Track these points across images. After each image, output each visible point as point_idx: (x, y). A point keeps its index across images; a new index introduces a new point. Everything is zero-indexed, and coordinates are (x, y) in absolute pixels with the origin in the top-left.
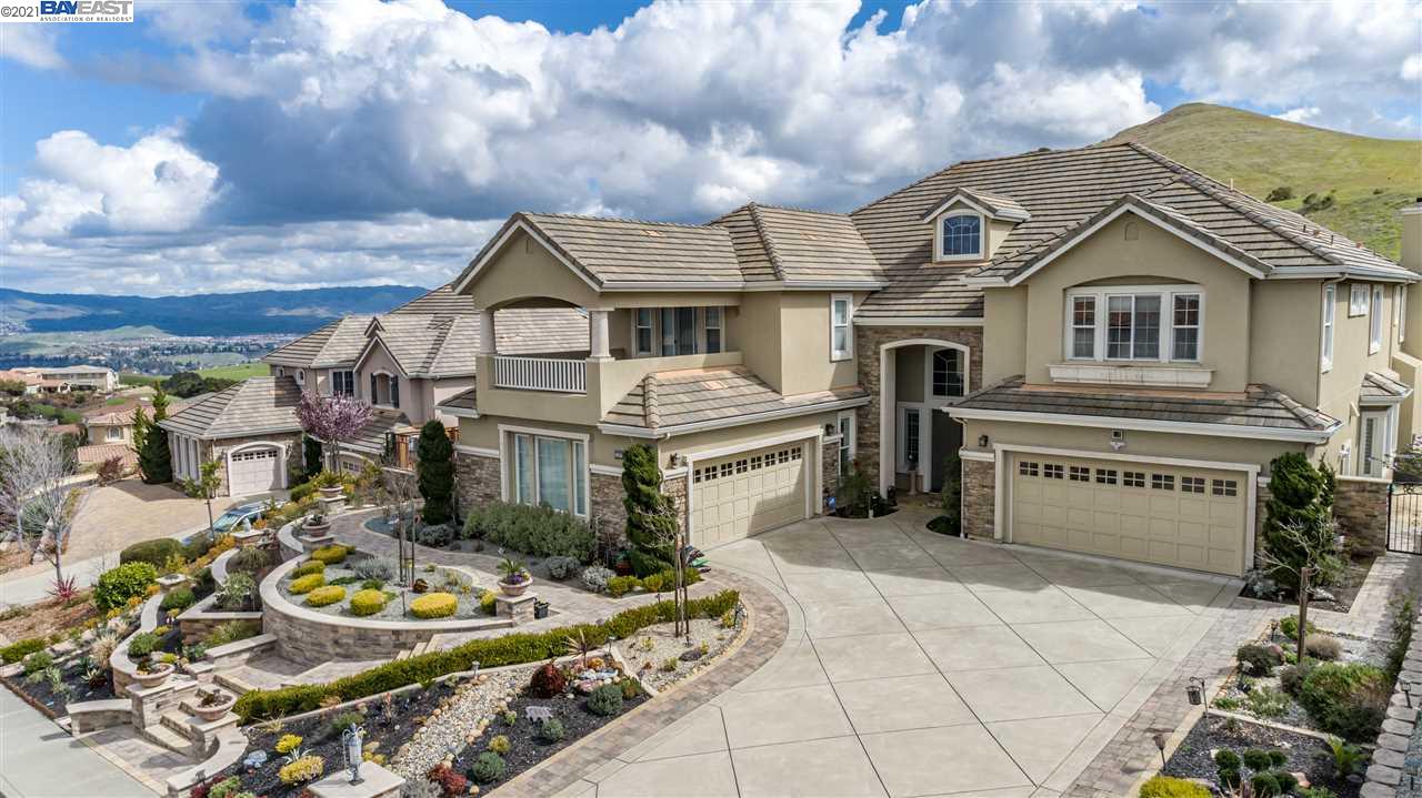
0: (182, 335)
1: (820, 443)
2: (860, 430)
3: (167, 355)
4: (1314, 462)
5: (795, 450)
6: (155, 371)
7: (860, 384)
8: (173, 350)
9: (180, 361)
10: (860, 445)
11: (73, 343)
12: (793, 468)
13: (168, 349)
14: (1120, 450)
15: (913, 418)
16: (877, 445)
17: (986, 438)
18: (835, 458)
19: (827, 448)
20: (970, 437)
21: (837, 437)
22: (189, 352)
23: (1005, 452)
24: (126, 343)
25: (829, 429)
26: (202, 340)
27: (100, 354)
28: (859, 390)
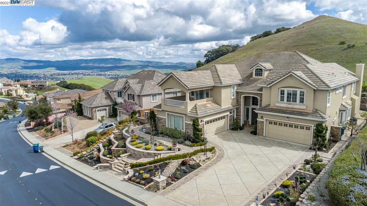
0: (60, 71)
1: (229, 116)
2: (237, 112)
3: (57, 76)
4: (324, 125)
5: (224, 117)
6: (54, 80)
7: (237, 103)
8: (59, 74)
9: (61, 77)
10: (237, 115)
11: (34, 73)
12: (224, 120)
13: (58, 74)
14: (288, 120)
15: (248, 109)
16: (240, 115)
17: (262, 117)
18: (232, 118)
19: (230, 116)
20: (259, 116)
21: (232, 114)
22: (63, 75)
23: (266, 119)
24: (47, 72)
25: (231, 113)
26: (66, 72)
27: (41, 75)
28: (237, 104)
